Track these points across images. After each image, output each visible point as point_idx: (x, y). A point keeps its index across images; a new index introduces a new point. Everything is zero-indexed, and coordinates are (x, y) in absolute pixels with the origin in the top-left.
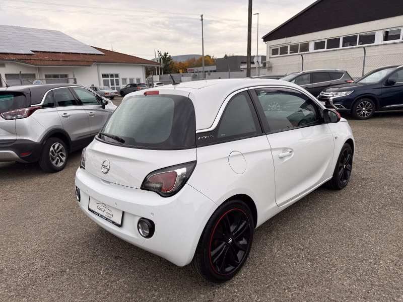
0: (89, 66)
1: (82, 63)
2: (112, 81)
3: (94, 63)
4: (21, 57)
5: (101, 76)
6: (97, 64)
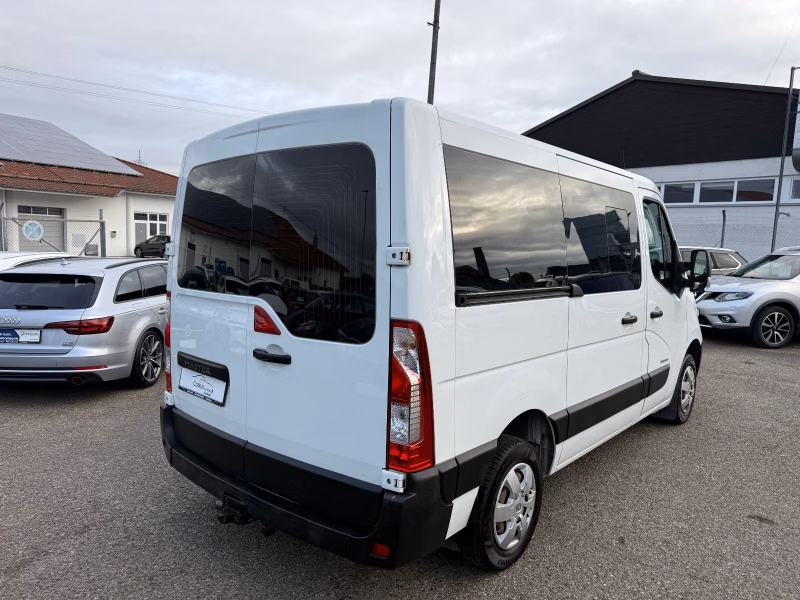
0: (112, 196)
1: (99, 191)
2: (153, 227)
3: (122, 191)
5: (132, 216)
6: (128, 194)
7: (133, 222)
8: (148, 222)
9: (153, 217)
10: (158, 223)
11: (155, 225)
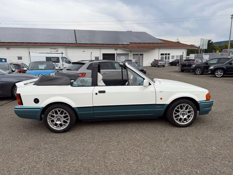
3: (157, 48)
4: (124, 46)
5: (160, 54)
6: (159, 48)
9: (166, 54)
11: (166, 57)
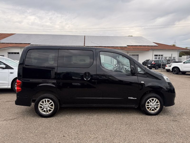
0: (148, 51)
1: (145, 50)
3: (151, 50)
4: (122, 48)
5: (154, 55)
6: (153, 50)
7: (154, 57)
8: (158, 57)
9: (160, 55)
10: (161, 57)
11: (160, 57)
